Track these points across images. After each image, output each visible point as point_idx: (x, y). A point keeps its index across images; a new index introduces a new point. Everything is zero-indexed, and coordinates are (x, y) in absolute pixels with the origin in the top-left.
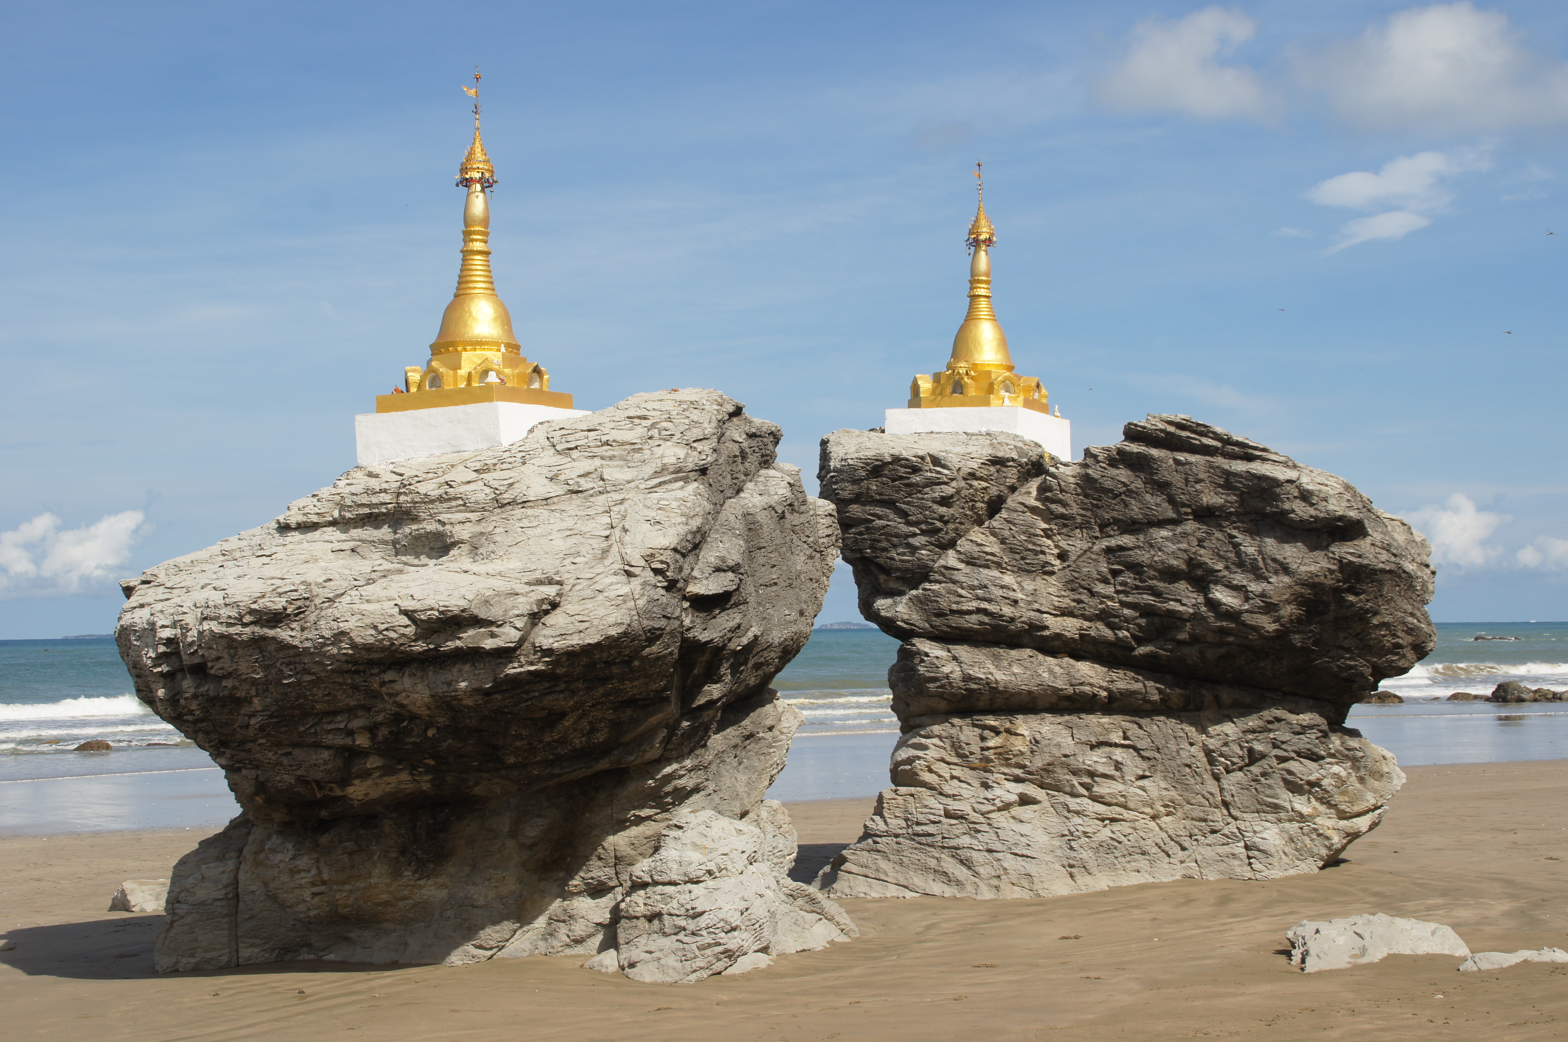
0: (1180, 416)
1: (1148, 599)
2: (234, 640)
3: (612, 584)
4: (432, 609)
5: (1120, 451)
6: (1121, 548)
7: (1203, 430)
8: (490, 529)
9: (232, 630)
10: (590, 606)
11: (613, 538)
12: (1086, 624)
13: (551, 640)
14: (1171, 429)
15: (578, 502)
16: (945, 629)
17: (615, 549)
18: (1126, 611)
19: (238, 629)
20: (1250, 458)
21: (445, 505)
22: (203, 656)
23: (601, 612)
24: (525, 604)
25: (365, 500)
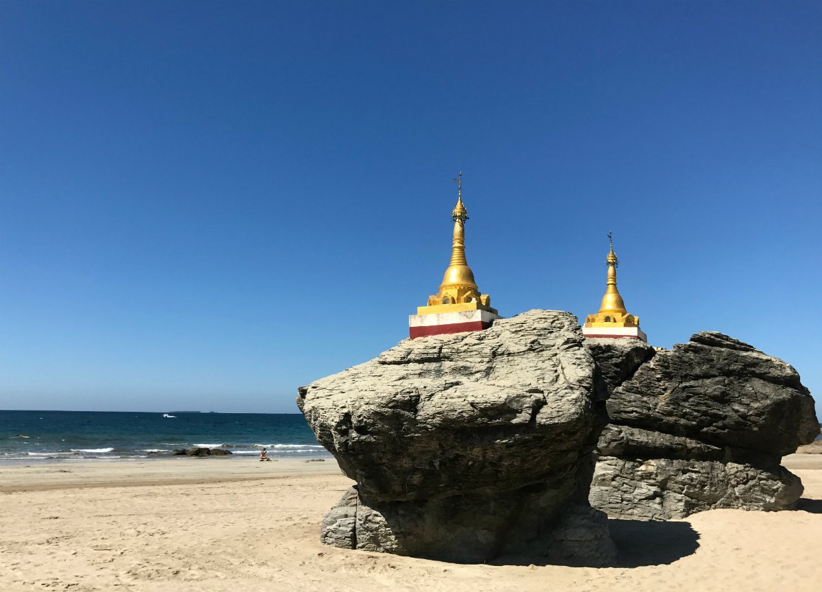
0: (715, 332)
1: (704, 408)
2: (384, 415)
3: (566, 393)
4: (486, 403)
5: (690, 346)
6: (691, 387)
7: (727, 338)
8: (494, 365)
9: (383, 410)
10: (560, 404)
11: (558, 371)
12: (678, 419)
13: (544, 420)
14: (712, 337)
15: (534, 354)
16: (618, 419)
17: (561, 377)
18: (695, 413)
19: (387, 409)
20: (747, 350)
21: (469, 354)
22: (366, 422)
23: (566, 407)
24: (529, 401)
25: (426, 351)
